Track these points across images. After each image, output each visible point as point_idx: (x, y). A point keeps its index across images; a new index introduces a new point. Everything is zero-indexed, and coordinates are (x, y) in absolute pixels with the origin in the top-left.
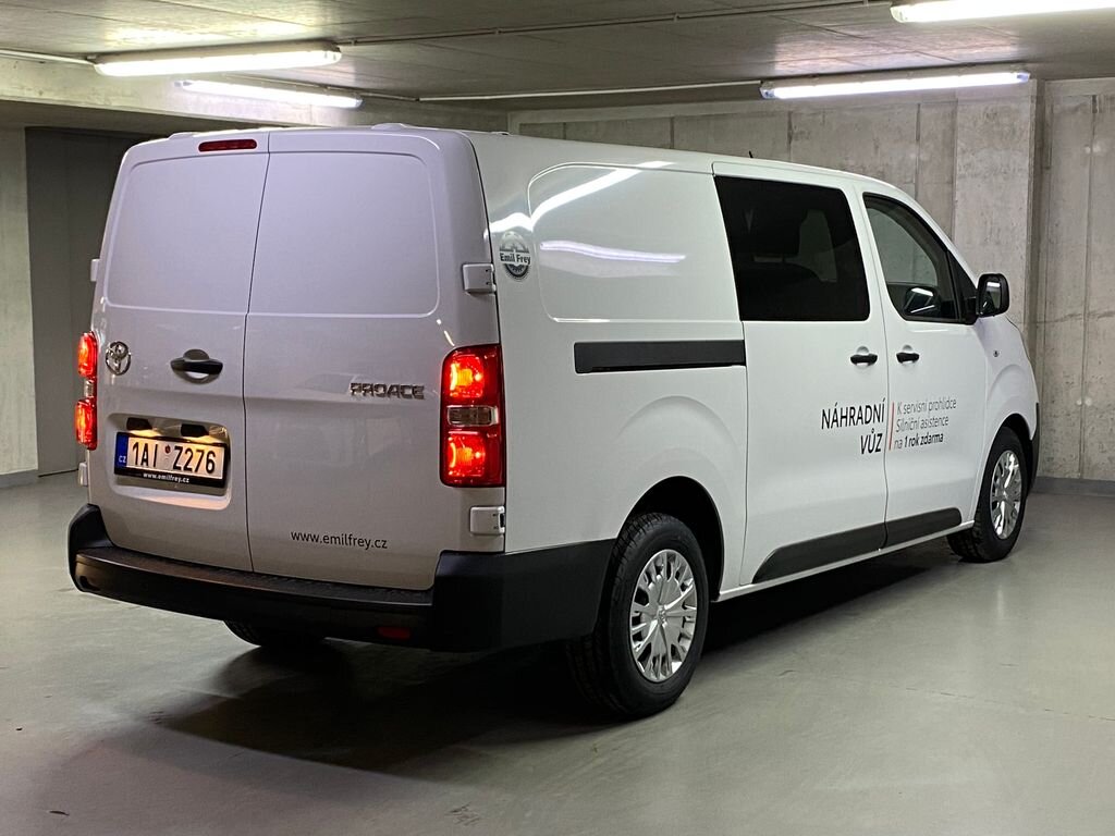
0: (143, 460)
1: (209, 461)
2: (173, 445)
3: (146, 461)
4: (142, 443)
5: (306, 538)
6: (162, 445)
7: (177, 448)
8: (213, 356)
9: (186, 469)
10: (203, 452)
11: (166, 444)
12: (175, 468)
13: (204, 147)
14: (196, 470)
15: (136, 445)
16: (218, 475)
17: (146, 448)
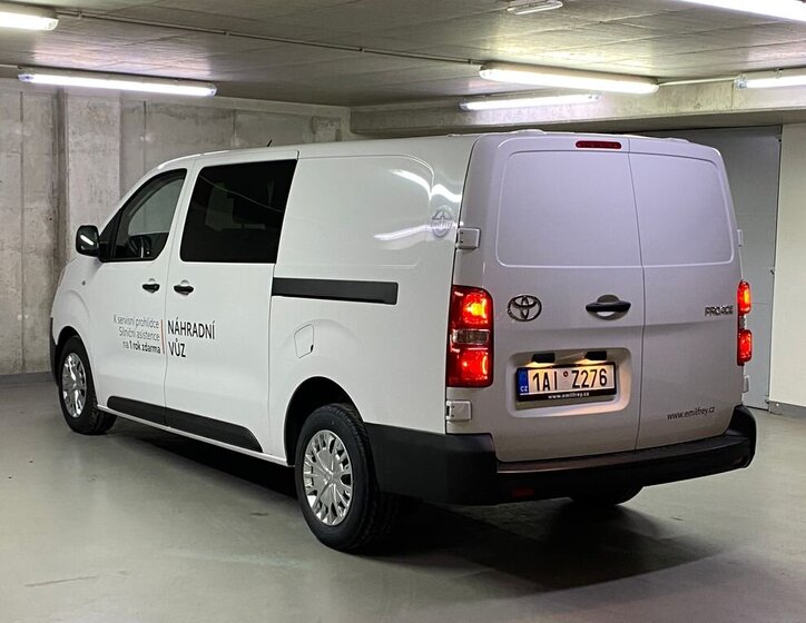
0: (545, 386)
1: (601, 377)
2: (569, 370)
3: (548, 386)
4: (541, 374)
5: (675, 416)
6: (560, 372)
7: (573, 372)
8: (622, 299)
9: (584, 386)
10: (596, 371)
11: (564, 370)
12: (574, 386)
13: (581, 144)
14: (593, 385)
15: (537, 375)
16: (610, 386)
17: (546, 375)
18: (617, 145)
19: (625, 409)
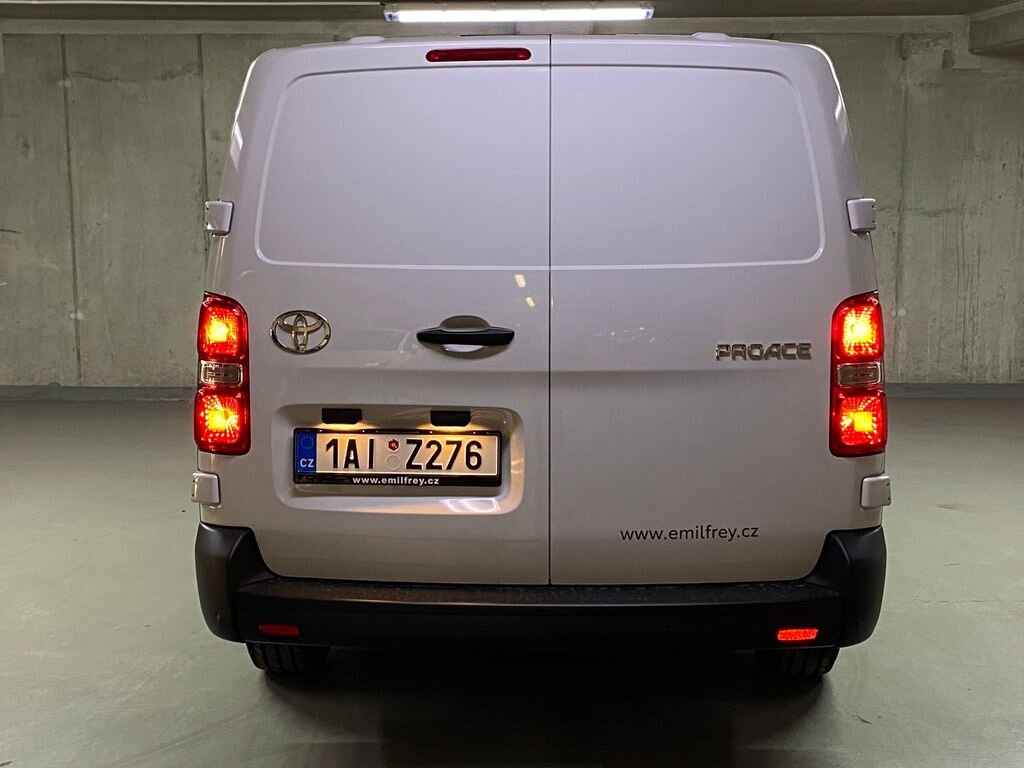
0: (348, 461)
1: (469, 454)
2: (402, 439)
3: (356, 461)
4: (343, 441)
5: (642, 535)
6: (382, 441)
7: (409, 442)
8: (496, 322)
9: (430, 466)
10: (459, 444)
12: (410, 466)
13: (433, 56)
14: (450, 467)
15: (334, 443)
16: (489, 470)
17: (352, 445)
18: (523, 54)
19: (515, 511)
